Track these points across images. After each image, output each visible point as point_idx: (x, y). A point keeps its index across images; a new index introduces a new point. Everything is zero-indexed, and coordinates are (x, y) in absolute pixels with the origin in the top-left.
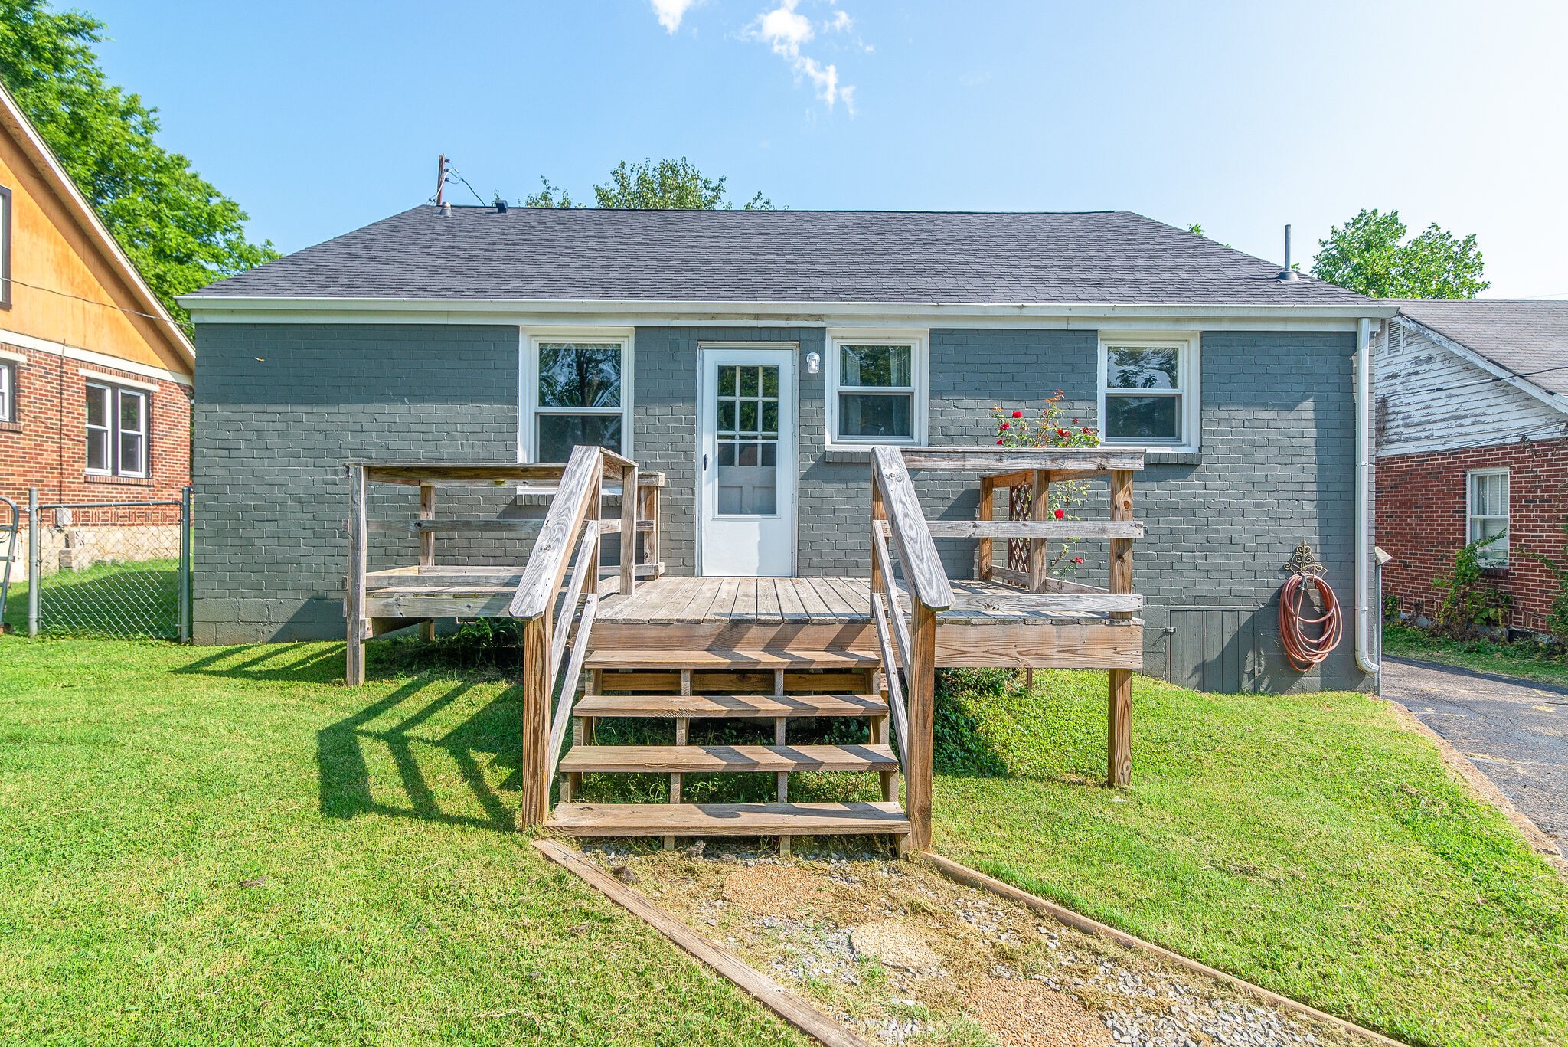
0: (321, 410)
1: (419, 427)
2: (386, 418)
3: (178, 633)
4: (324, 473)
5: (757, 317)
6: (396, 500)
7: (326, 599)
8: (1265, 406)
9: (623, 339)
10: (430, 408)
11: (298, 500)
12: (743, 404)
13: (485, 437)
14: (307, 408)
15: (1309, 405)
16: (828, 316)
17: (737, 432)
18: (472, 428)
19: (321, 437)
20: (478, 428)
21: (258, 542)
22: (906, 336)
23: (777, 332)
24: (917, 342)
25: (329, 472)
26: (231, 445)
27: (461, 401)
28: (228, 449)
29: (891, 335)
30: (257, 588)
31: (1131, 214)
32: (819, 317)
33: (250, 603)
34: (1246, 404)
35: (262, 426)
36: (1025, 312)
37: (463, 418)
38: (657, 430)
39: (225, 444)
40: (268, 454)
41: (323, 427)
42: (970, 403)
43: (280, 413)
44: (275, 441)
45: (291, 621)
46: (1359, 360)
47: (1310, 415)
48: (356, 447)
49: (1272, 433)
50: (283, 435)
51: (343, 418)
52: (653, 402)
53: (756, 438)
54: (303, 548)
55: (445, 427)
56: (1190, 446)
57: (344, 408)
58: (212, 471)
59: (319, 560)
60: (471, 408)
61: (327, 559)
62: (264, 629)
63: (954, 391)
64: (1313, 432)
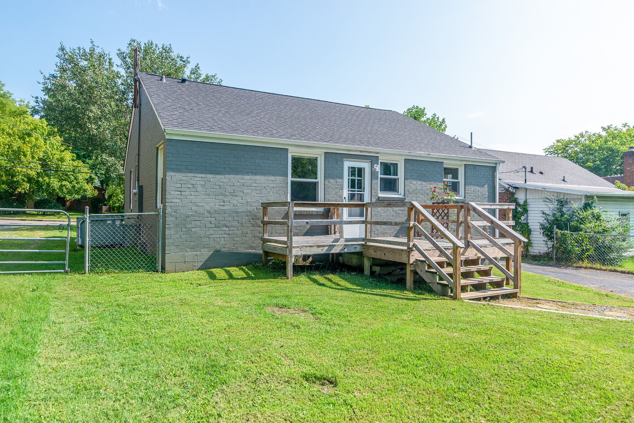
0: (218, 177)
1: (255, 185)
2: (243, 181)
3: (157, 269)
4: (219, 202)
5: (361, 151)
6: (246, 212)
7: (220, 251)
8: (478, 186)
9: (319, 156)
10: (258, 177)
11: (210, 212)
12: (358, 180)
13: (277, 189)
14: (213, 176)
15: (486, 186)
16: (380, 153)
17: (356, 189)
18: (273, 185)
19: (218, 187)
20: (275, 186)
21: (193, 229)
22: (398, 160)
23: (366, 157)
24: (400, 162)
25: (221, 201)
26: (182, 189)
27: (269, 175)
28: (181, 191)
29: (393, 160)
30: (193, 248)
31: (395, 112)
32: (378, 153)
33: (190, 254)
34: (474, 185)
35: (194, 182)
36: (430, 156)
37: (270, 182)
38: (332, 188)
39: (180, 190)
40: (197, 194)
41: (219, 183)
42: (414, 182)
43: (202, 177)
44: (200, 189)
45: (207, 261)
46: (496, 174)
47: (486, 189)
48: (231, 192)
49: (479, 194)
50: (203, 186)
51: (227, 180)
52: (330, 178)
53: (355, 191)
54: (211, 232)
55: (264, 185)
56: (462, 196)
57: (227, 176)
58: (173, 200)
59: (218, 236)
60: (272, 178)
61: (221, 236)
62: (196, 264)
63: (411, 178)
64: (487, 193)
